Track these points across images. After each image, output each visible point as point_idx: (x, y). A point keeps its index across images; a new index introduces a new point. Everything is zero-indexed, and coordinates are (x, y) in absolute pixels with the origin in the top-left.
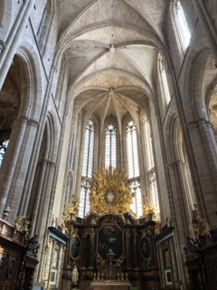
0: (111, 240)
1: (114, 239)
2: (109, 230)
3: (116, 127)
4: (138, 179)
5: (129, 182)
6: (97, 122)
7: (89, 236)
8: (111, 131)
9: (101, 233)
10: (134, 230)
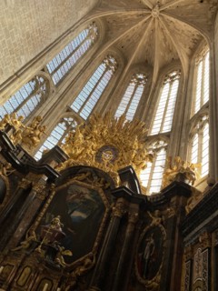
0: (76, 214)
1: (84, 216)
2: (80, 195)
3: (148, 77)
4: (167, 135)
5: (149, 140)
6: (122, 63)
7: (30, 188)
8: (140, 80)
9: (61, 195)
10: (135, 206)
